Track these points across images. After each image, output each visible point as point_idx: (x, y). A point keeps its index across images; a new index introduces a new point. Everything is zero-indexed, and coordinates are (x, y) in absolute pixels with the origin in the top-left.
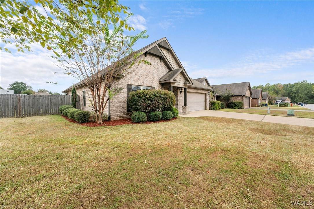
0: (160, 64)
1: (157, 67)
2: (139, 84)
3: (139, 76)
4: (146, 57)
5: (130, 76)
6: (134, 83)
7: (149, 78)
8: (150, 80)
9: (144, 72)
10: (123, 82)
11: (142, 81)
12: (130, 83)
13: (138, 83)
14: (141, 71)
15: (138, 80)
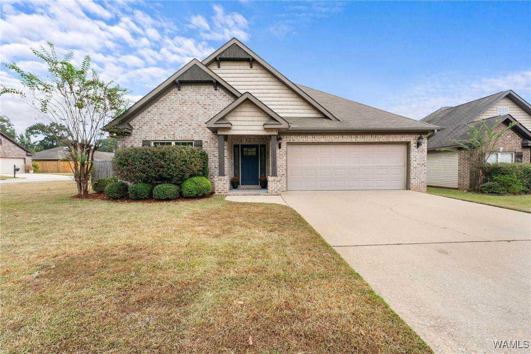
0: (215, 96)
1: (208, 101)
2: (165, 138)
3: (166, 125)
4: (179, 90)
5: (148, 128)
6: (156, 138)
7: (187, 125)
8: (190, 129)
9: (176, 117)
10: (136, 138)
11: (172, 133)
12: (147, 139)
13: (164, 136)
14: (168, 116)
15: (164, 131)
